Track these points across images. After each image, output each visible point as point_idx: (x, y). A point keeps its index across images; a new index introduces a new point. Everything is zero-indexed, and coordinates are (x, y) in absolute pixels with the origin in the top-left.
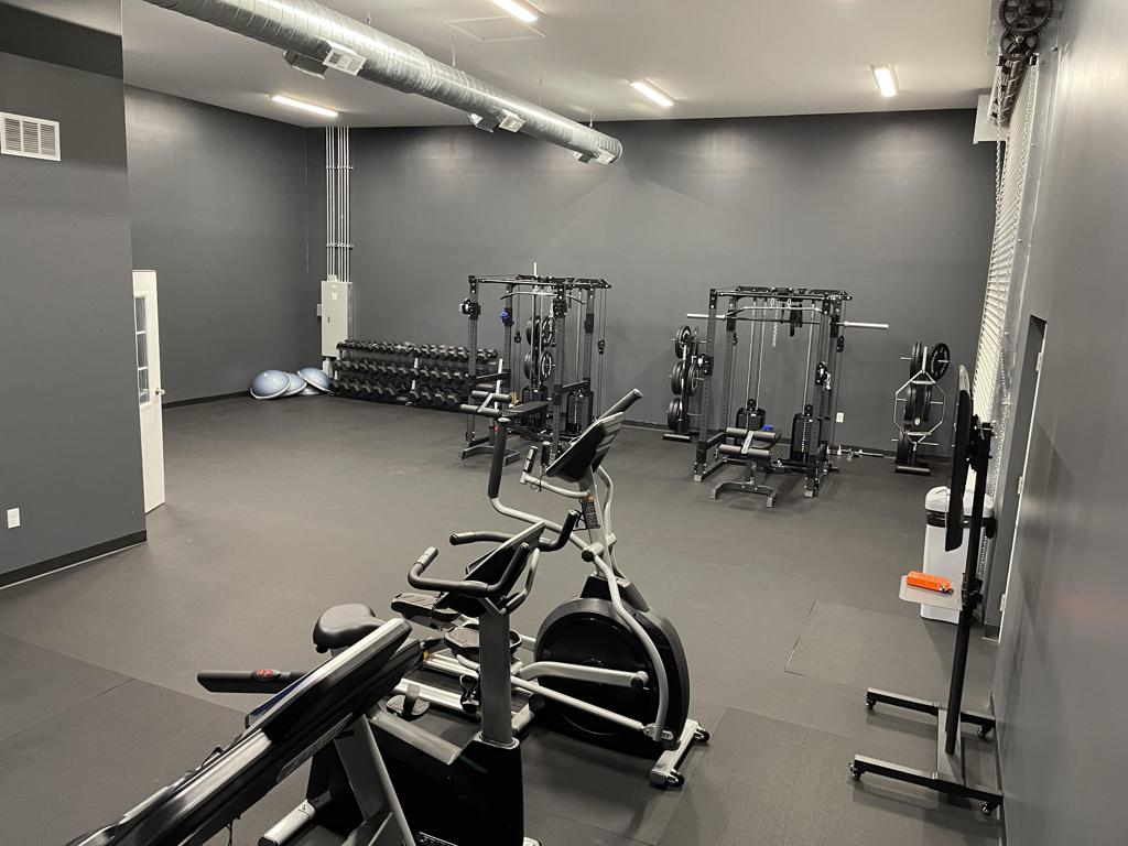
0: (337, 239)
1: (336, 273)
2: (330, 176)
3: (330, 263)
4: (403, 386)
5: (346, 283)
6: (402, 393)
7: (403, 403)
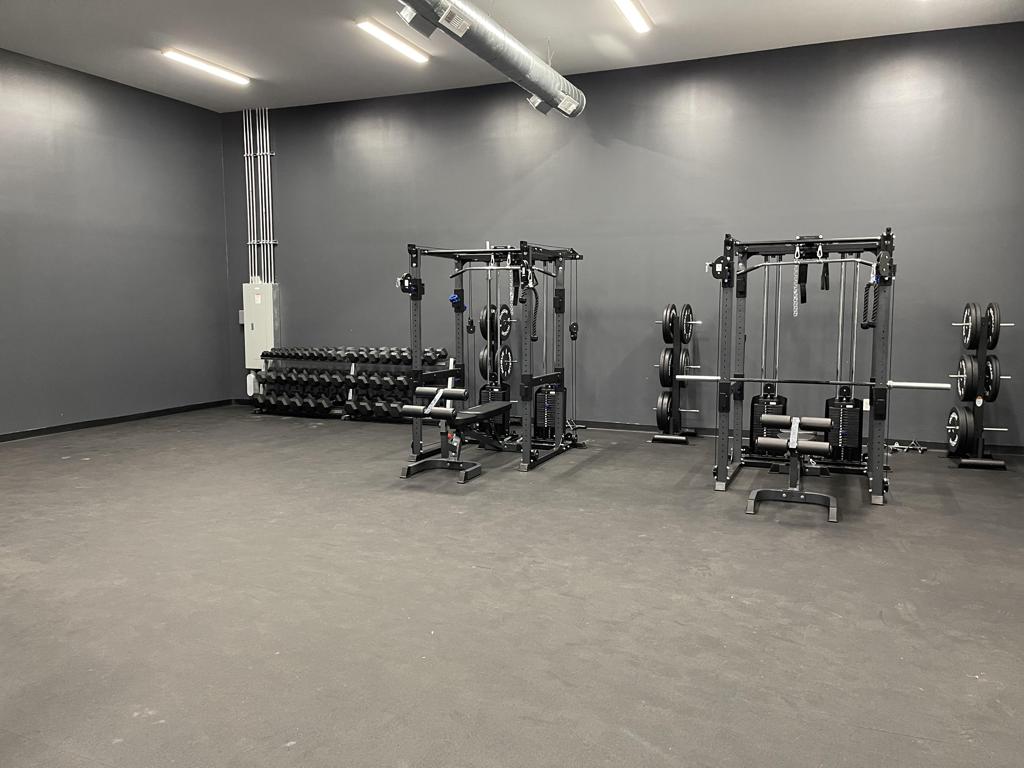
0: (260, 234)
1: (259, 274)
2: (249, 166)
3: (253, 264)
4: (338, 396)
5: (270, 285)
6: (337, 405)
7: (338, 417)
